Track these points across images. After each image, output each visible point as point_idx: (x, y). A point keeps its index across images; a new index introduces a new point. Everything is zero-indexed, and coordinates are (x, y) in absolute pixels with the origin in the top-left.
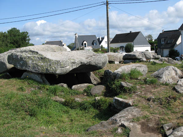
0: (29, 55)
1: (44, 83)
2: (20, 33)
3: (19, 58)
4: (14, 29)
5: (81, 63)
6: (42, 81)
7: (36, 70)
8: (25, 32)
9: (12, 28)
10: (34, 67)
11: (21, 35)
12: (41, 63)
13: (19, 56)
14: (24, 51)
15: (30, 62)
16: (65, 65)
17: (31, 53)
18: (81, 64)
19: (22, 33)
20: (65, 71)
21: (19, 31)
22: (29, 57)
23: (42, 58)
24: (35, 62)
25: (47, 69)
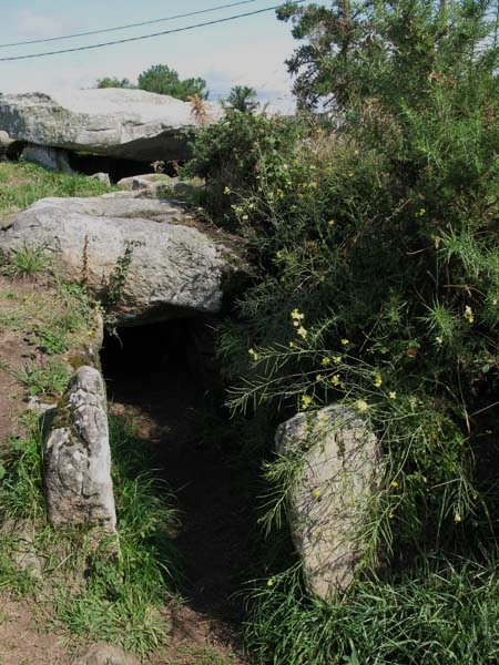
0: (32, 105)
1: (60, 169)
2: (178, 82)
3: (12, 111)
4: (160, 67)
5: (163, 127)
6: (55, 165)
7: (41, 139)
8: (196, 78)
9: (155, 65)
10: (38, 132)
11: (182, 88)
12: (51, 122)
13: (13, 107)
14: (24, 96)
15: (31, 120)
16: (100, 124)
17: (38, 99)
18: (162, 131)
19: (183, 84)
20: (101, 139)
21: (176, 75)
22: (29, 108)
23: (54, 110)
24: (40, 120)
25: (61, 136)
